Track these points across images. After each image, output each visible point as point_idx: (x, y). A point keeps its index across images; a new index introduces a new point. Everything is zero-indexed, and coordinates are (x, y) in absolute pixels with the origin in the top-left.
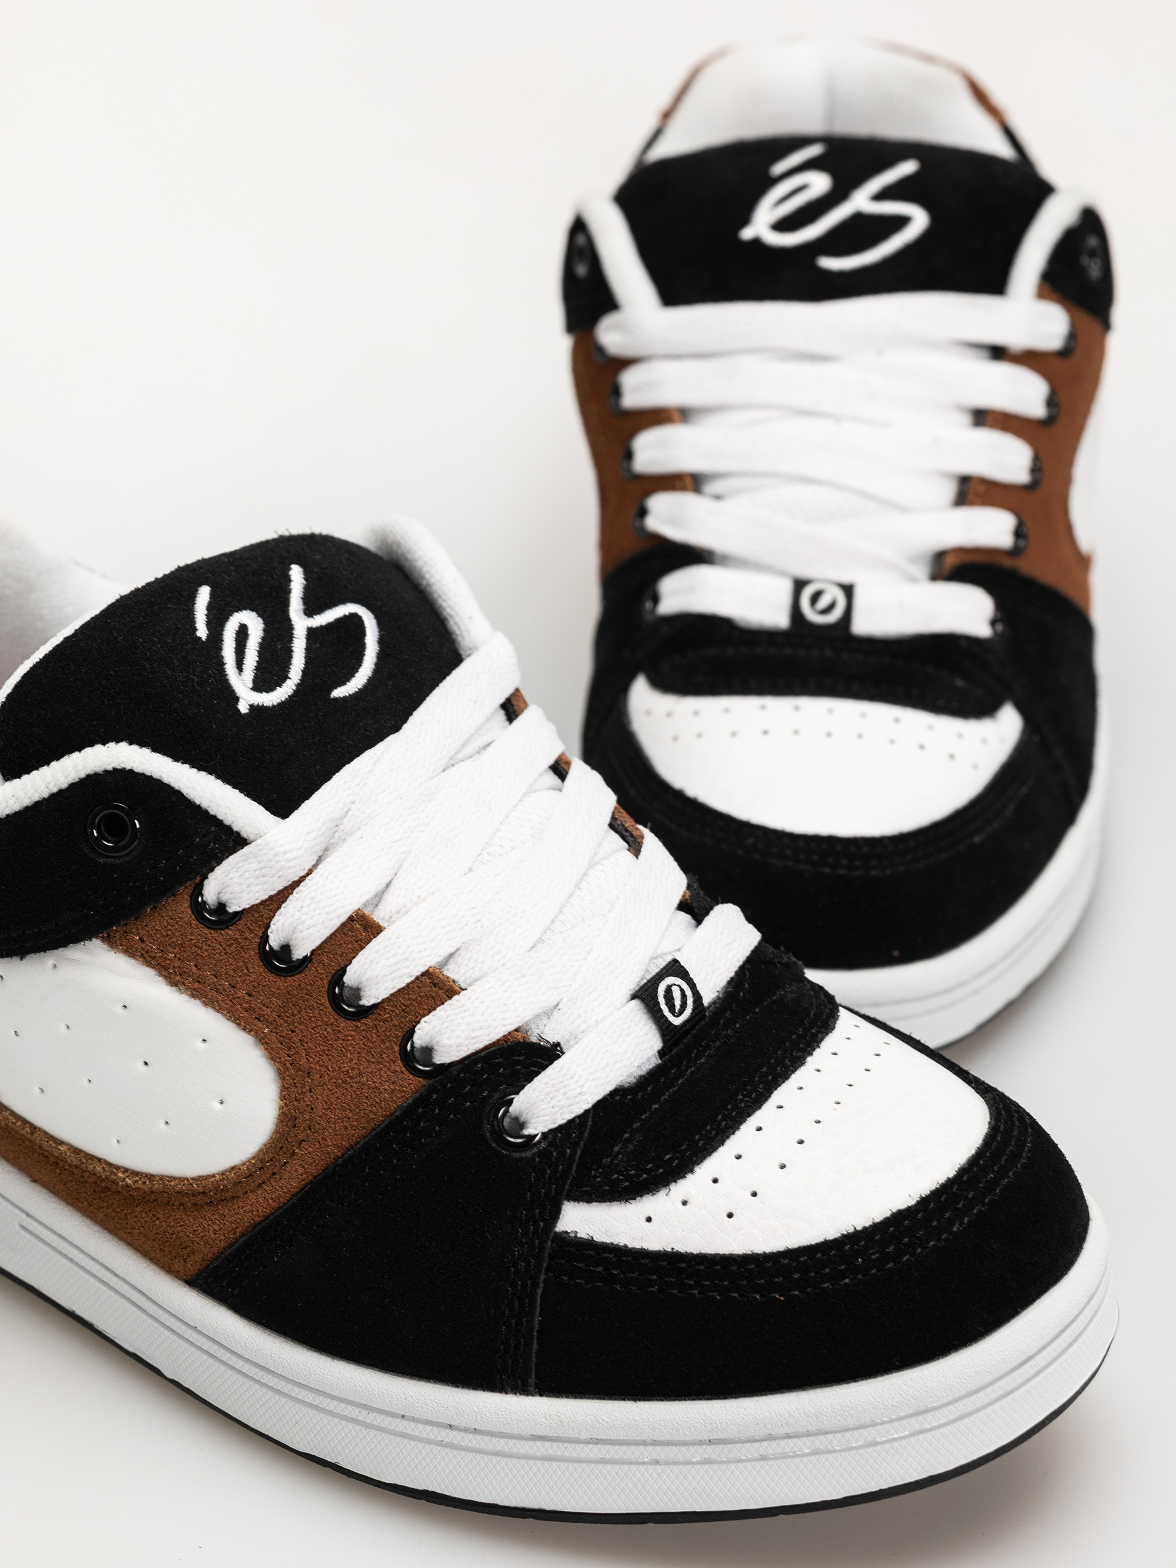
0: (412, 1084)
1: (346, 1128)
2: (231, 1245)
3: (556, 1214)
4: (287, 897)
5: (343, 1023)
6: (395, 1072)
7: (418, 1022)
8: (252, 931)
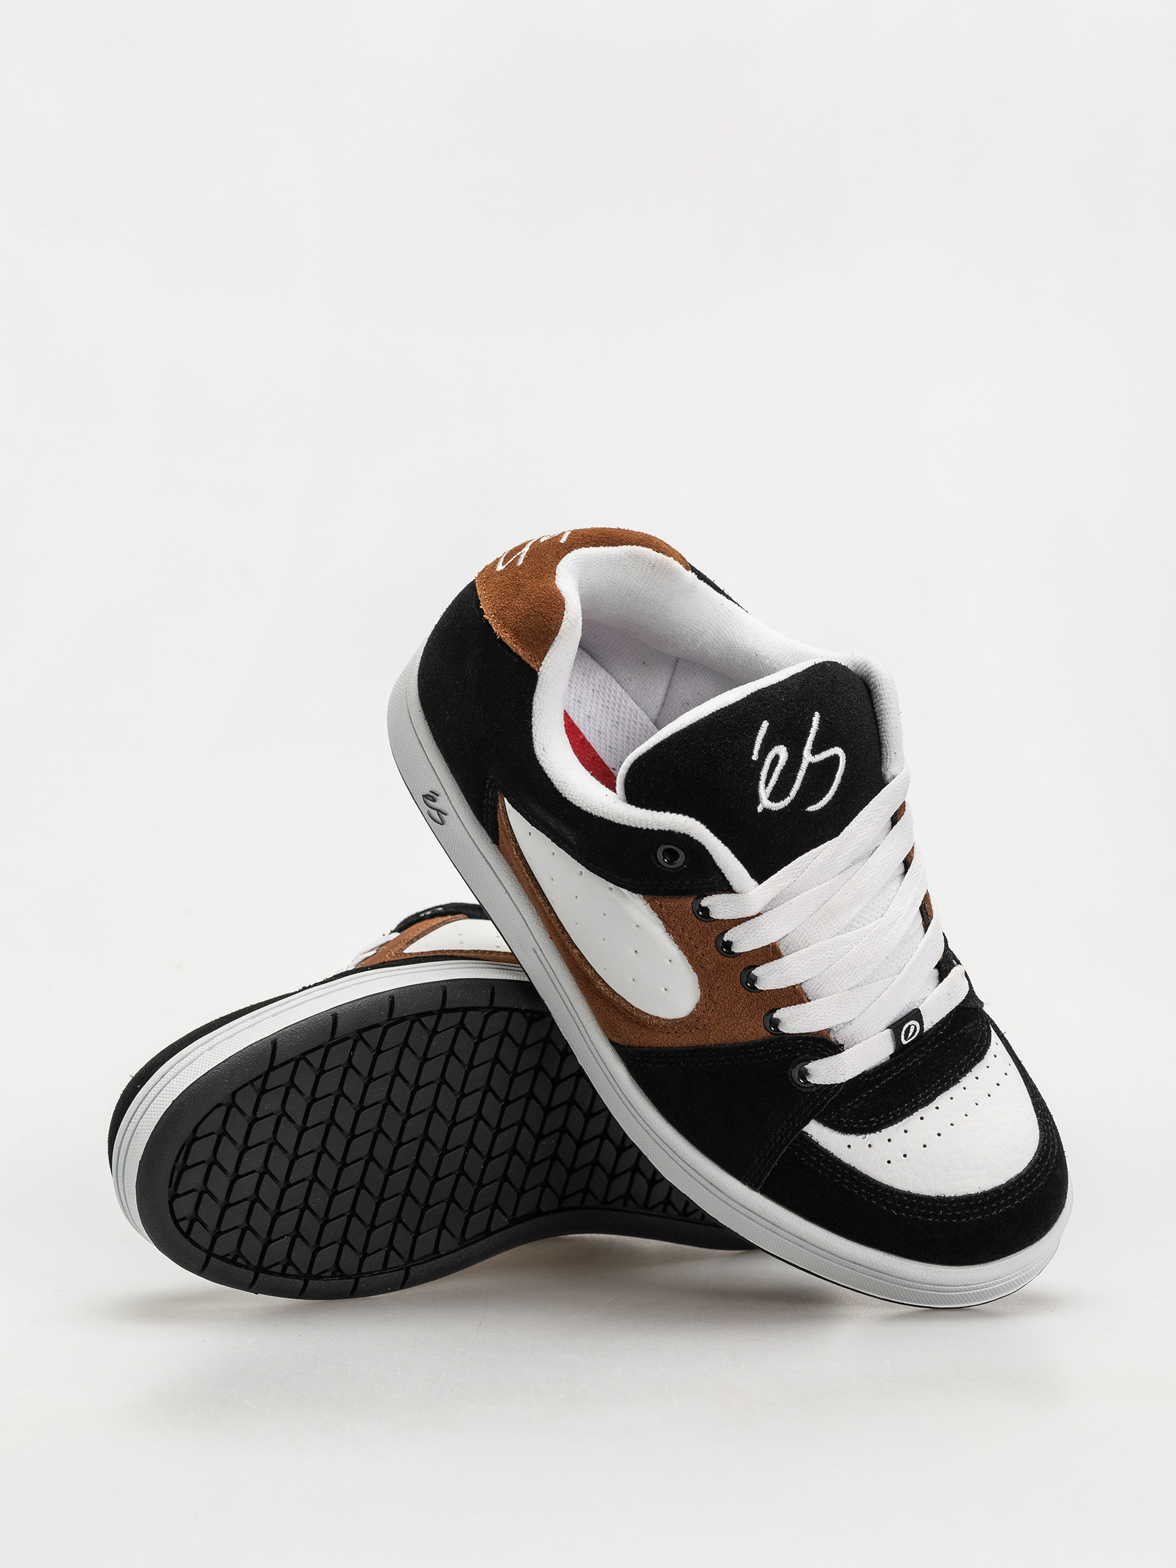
0: (763, 1034)
1: (722, 1036)
2: (640, 1047)
3: (806, 1123)
4: (742, 923)
5: (742, 990)
6: (758, 1025)
7: (780, 1009)
8: (717, 930)
